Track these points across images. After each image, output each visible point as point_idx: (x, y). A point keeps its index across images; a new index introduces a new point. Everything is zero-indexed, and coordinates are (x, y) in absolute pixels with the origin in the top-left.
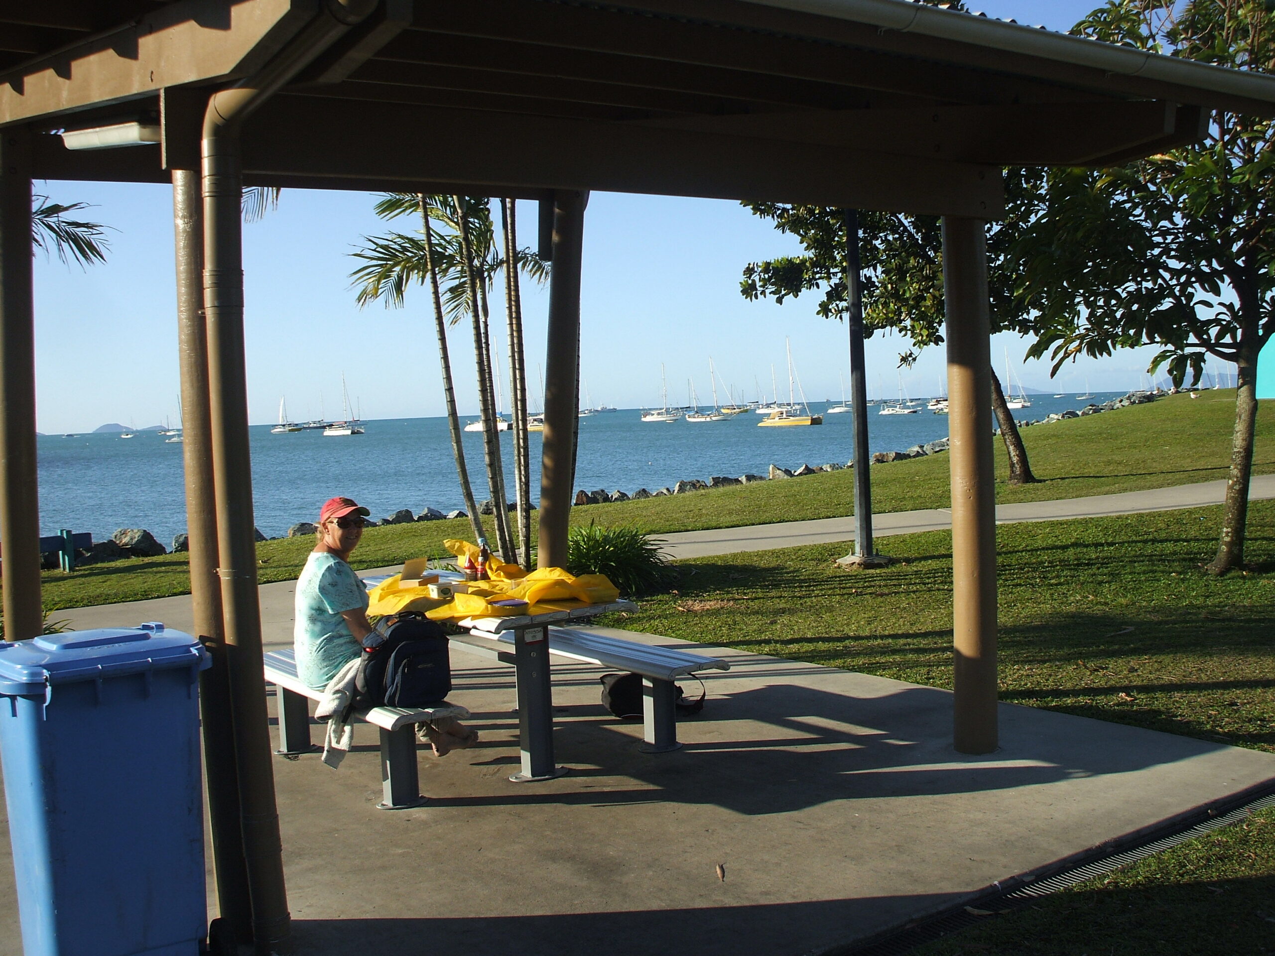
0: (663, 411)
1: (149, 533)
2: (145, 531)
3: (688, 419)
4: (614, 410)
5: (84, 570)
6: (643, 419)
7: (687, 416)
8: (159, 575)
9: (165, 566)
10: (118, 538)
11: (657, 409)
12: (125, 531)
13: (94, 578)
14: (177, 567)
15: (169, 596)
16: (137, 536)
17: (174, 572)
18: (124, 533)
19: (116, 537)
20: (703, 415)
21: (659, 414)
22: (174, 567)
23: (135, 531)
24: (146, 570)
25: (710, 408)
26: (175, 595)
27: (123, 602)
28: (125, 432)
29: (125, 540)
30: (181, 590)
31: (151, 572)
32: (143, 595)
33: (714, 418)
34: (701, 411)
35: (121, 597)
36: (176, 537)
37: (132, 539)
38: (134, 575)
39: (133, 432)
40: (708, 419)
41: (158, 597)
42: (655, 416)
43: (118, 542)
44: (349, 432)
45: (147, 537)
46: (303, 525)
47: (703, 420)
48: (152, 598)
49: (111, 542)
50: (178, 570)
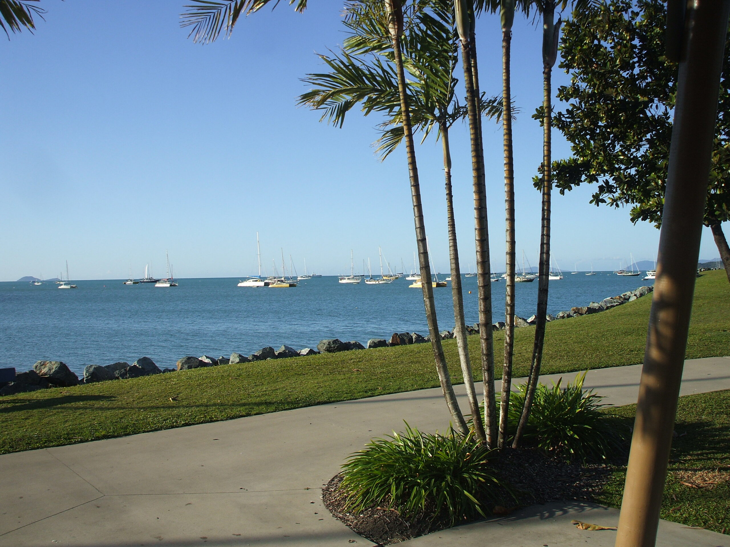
0: (351, 277)
1: (65, 365)
2: (61, 363)
3: (366, 282)
4: (320, 276)
5: (8, 402)
6: (340, 282)
7: (366, 281)
8: (78, 412)
9: (82, 401)
10: (38, 368)
11: (347, 276)
12: (44, 362)
13: (15, 413)
14: (94, 402)
15: (92, 440)
16: (54, 367)
17: (92, 408)
18: (43, 364)
19: (36, 367)
20: (374, 280)
21: (349, 279)
22: (91, 402)
23: (53, 363)
24: (65, 405)
25: (379, 276)
26: (98, 438)
27: (46, 447)
28: (37, 281)
29: (45, 370)
30: (103, 433)
31: (71, 408)
32: (65, 439)
33: (380, 282)
34: (373, 278)
35: (44, 440)
36: (87, 368)
37: (50, 370)
38: (55, 411)
39: (41, 282)
40: (377, 283)
41: (82, 441)
42: (346, 280)
43: (38, 372)
44: (168, 285)
45: (63, 367)
46: (189, 358)
47: (374, 283)
48: (75, 443)
49: (32, 372)
50: (96, 406)
